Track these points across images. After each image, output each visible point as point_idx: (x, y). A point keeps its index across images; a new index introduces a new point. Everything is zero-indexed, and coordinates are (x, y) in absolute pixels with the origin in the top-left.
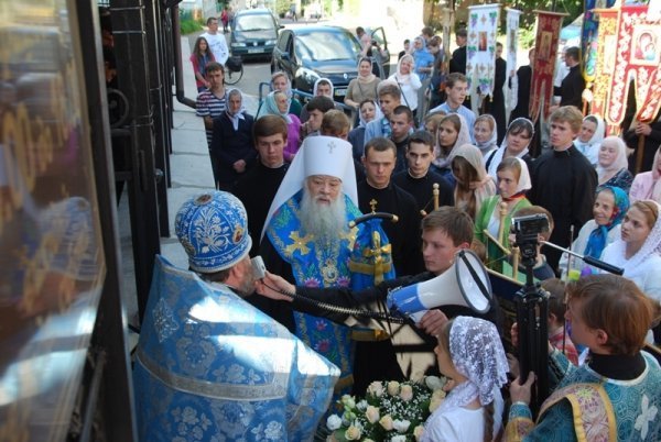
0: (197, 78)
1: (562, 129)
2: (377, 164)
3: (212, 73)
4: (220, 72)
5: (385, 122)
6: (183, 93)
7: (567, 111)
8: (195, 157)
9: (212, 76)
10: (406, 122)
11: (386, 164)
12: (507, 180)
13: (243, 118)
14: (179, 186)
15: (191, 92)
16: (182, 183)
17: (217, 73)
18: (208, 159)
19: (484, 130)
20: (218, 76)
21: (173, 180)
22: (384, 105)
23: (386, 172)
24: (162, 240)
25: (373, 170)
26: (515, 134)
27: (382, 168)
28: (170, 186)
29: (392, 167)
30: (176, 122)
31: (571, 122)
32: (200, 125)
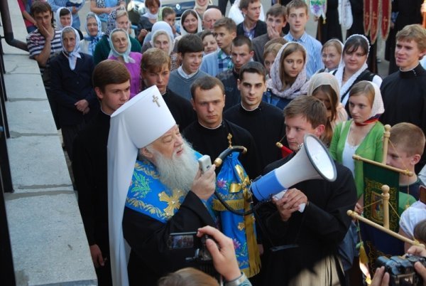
0: (24, 18)
1: (408, 48)
2: (207, 103)
3: (40, 15)
4: (48, 13)
5: (224, 57)
6: (12, 34)
7: (413, 30)
8: (33, 102)
9: (40, 18)
10: (247, 53)
11: (216, 102)
12: (361, 105)
13: (79, 56)
14: (18, 135)
15: (21, 33)
16: (21, 132)
17: (46, 14)
18: (47, 104)
19: (331, 55)
20: (46, 17)
21: (10, 129)
22: (219, 38)
23: (217, 111)
24: (5, 195)
25: (203, 110)
26: (351, 53)
27: (212, 107)
28: (8, 136)
29: (222, 104)
30: (8, 66)
31: (418, 41)
32: (34, 67)
